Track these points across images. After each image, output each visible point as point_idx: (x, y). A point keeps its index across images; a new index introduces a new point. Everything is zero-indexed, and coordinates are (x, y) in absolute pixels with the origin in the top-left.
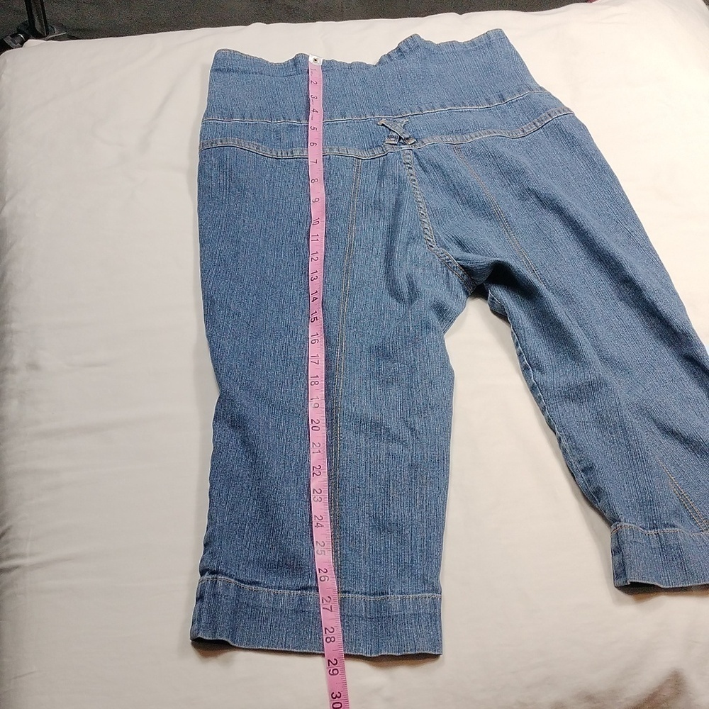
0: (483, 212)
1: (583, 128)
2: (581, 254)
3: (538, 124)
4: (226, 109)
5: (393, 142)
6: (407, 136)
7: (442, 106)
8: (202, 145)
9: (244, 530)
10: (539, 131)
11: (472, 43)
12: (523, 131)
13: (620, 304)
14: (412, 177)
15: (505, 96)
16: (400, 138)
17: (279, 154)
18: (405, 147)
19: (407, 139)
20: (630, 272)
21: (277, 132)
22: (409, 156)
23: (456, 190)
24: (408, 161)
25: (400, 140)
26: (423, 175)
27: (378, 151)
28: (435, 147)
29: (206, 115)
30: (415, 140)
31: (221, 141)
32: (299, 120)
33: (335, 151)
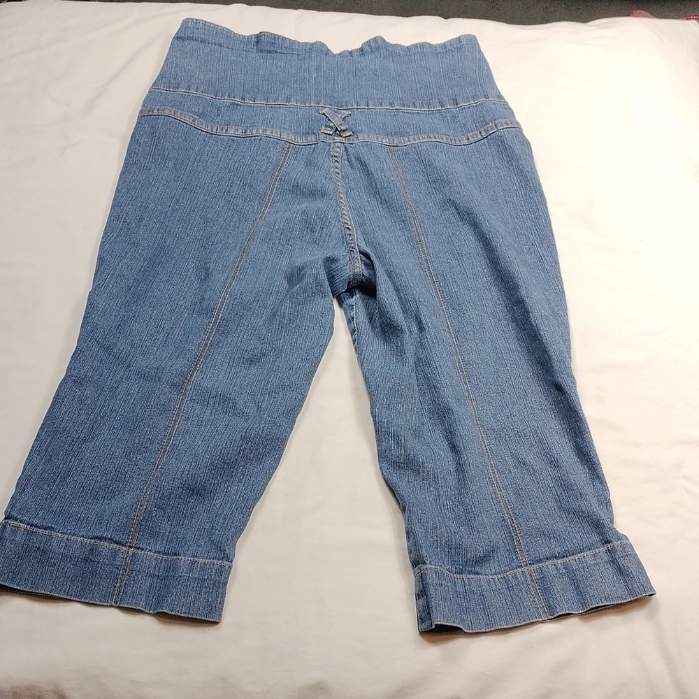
0: (399, 213)
1: (526, 144)
2: (486, 271)
3: (483, 133)
4: (175, 79)
5: (328, 132)
6: (343, 128)
7: (391, 104)
8: (142, 111)
9: (55, 481)
10: (482, 141)
11: (444, 46)
12: (468, 139)
13: (512, 326)
14: (336, 170)
15: (459, 101)
16: (337, 129)
17: (214, 130)
18: (338, 139)
19: (344, 131)
21: (219, 109)
22: (338, 149)
23: (375, 190)
24: (336, 155)
25: (335, 132)
26: (349, 170)
27: (311, 139)
28: (367, 145)
29: (155, 84)
30: (351, 133)
31: (158, 110)
32: (243, 99)
33: (268, 133)
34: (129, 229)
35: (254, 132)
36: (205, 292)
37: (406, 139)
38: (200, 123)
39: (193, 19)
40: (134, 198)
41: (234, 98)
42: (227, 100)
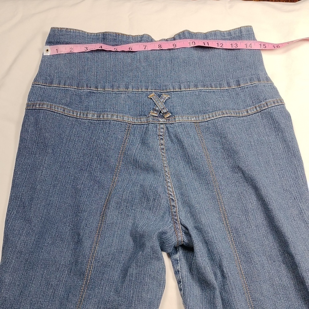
0: (205, 178)
1: (288, 117)
2: (265, 222)
3: (258, 109)
4: (50, 76)
5: (155, 115)
6: (165, 111)
7: (196, 86)
8: (28, 105)
10: (257, 114)
12: (247, 112)
13: (283, 266)
14: (162, 147)
15: (241, 82)
16: (161, 112)
17: (78, 115)
18: (161, 120)
19: (166, 113)
20: (293, 251)
22: (162, 130)
23: (188, 159)
24: (161, 134)
25: (160, 113)
26: (170, 144)
27: (144, 120)
28: (181, 124)
29: (35, 80)
30: (171, 114)
31: (39, 105)
32: (97, 88)
33: (115, 118)
34: (24, 207)
35: (105, 117)
36: (79, 256)
37: (207, 116)
38: (69, 111)
39: (58, 28)
40: (26, 180)
41: (90, 87)
42: (86, 90)
